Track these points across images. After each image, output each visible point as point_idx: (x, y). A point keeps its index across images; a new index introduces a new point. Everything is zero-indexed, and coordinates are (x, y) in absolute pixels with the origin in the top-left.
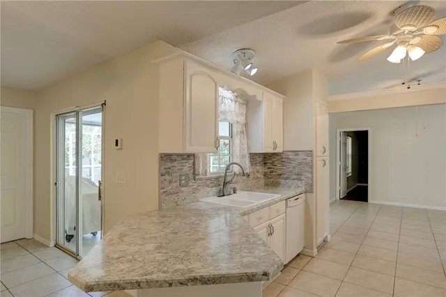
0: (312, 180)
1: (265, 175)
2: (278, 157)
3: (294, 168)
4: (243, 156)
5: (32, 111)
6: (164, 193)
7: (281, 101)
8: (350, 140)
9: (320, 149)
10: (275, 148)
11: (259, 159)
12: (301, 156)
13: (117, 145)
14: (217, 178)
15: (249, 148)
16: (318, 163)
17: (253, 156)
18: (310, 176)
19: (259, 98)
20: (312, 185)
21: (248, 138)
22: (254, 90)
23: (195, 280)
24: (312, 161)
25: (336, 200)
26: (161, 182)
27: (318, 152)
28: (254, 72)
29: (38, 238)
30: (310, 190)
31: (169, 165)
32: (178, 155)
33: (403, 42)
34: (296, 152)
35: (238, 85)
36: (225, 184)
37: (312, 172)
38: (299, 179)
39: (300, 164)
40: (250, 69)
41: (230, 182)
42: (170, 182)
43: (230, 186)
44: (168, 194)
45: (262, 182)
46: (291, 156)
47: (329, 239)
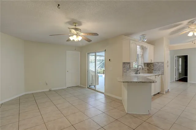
0: (164, 71)
1: (148, 69)
2: (152, 64)
3: (157, 67)
4: (142, 64)
5: (80, 52)
6: (123, 72)
7: (153, 47)
8: (180, 59)
9: (166, 61)
10: (151, 61)
11: (146, 65)
12: (160, 64)
13: (110, 60)
14: (135, 69)
15: (143, 61)
16: (165, 66)
17: (144, 64)
18: (163, 70)
19: (147, 47)
20: (163, 72)
21: (143, 58)
22: (146, 45)
23: (141, 82)
24: (163, 65)
25: (174, 81)
26: (123, 69)
27: (166, 62)
28: (146, 40)
29: (82, 86)
30: (163, 74)
31: (125, 65)
32: (127, 63)
33: (192, 31)
34: (158, 63)
35: (141, 44)
36: (137, 71)
37: (163, 69)
38: (160, 71)
39: (159, 66)
40: (145, 40)
41: (139, 70)
42: (125, 69)
43: (138, 72)
44: (124, 72)
45: (147, 71)
46: (157, 64)
47: (170, 90)
